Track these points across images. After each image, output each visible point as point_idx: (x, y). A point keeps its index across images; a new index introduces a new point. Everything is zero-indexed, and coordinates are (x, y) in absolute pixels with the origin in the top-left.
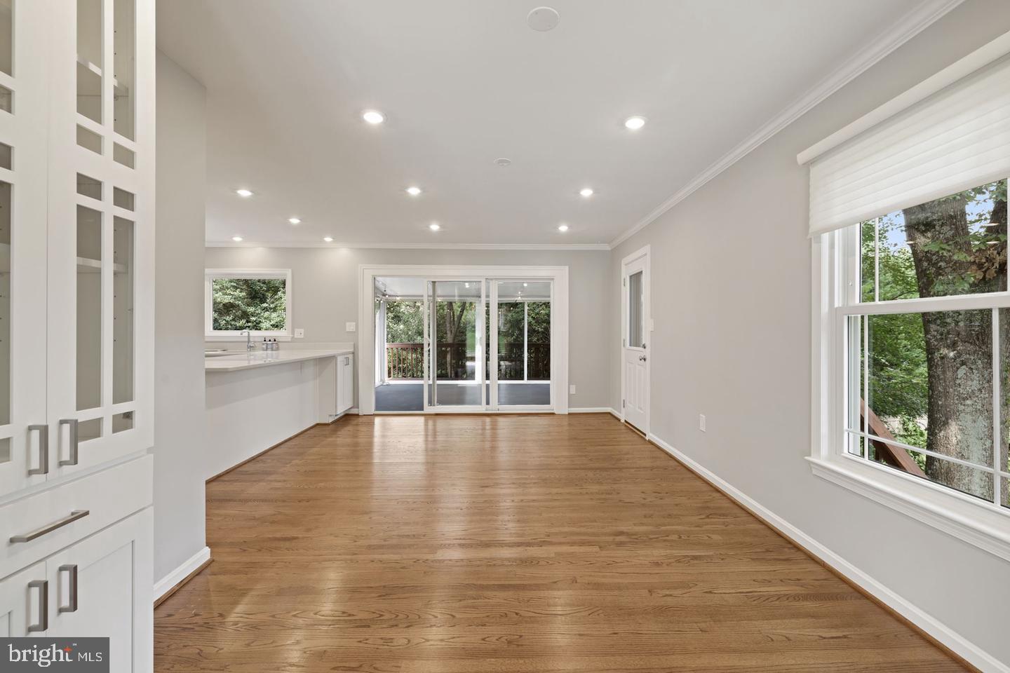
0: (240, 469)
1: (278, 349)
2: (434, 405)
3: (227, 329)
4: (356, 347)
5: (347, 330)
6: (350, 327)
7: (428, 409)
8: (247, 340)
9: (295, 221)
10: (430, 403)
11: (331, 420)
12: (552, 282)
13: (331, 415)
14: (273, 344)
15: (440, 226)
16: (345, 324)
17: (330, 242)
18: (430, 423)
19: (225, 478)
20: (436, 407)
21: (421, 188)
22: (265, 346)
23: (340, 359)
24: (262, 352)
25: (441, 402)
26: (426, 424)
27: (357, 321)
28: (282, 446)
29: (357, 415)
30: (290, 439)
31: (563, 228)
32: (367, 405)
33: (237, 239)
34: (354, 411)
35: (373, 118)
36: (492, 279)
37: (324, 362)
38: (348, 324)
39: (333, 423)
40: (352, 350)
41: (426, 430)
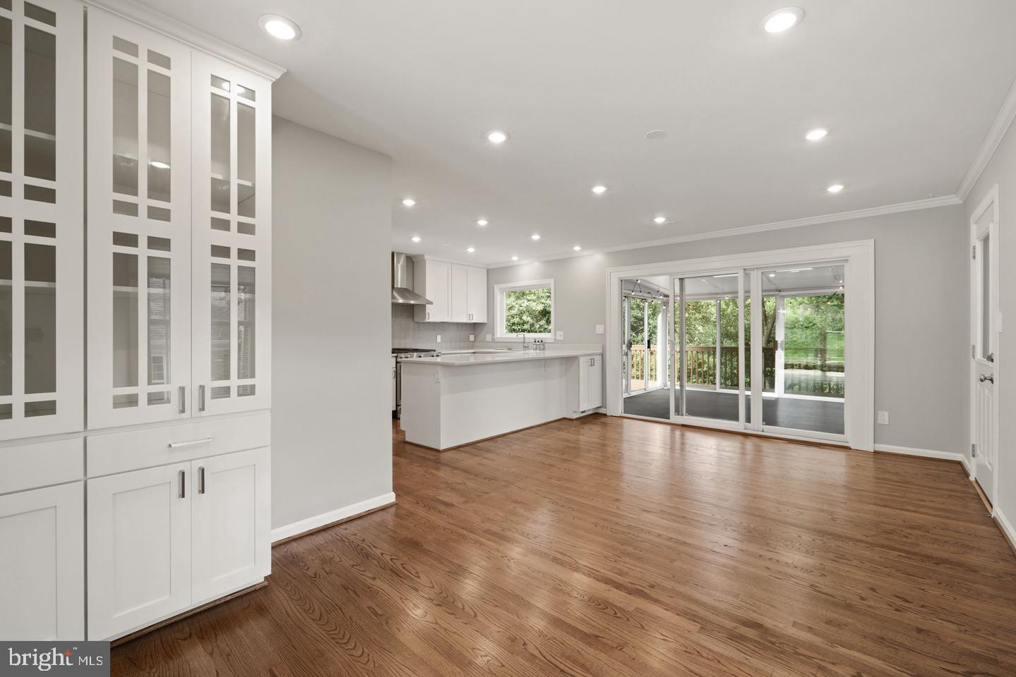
0: (478, 445)
1: (544, 349)
2: (682, 415)
3: (540, 332)
4: (604, 348)
5: (597, 333)
6: (599, 329)
7: (674, 418)
8: (523, 341)
9: (536, 237)
10: (678, 412)
11: (575, 416)
12: (846, 264)
13: (575, 412)
14: (541, 344)
15: (666, 218)
16: (595, 327)
17: (580, 250)
18: (678, 433)
19: (461, 449)
20: (685, 417)
21: (606, 186)
22: (535, 346)
23: (582, 360)
24: (532, 351)
25: (691, 412)
26: (672, 437)
27: (604, 323)
28: (521, 433)
29: (605, 415)
30: (532, 427)
31: (835, 189)
32: (616, 408)
33: (515, 258)
34: (602, 411)
35: (497, 138)
36: (753, 270)
37: (570, 361)
38: (597, 326)
39: (577, 419)
40: (600, 352)
41: (673, 443)
